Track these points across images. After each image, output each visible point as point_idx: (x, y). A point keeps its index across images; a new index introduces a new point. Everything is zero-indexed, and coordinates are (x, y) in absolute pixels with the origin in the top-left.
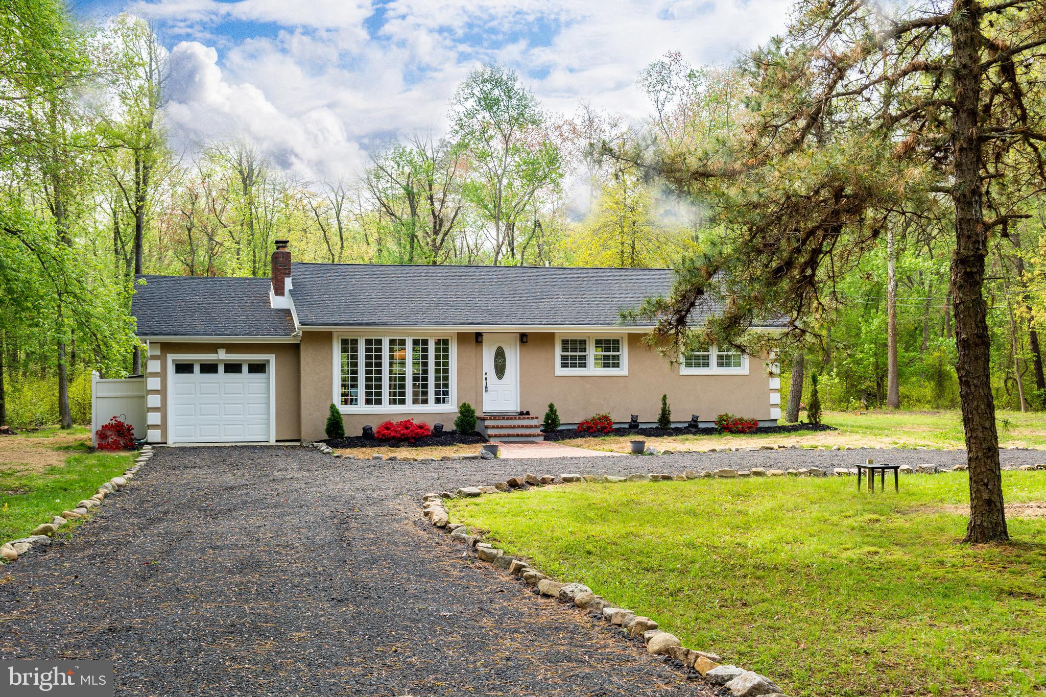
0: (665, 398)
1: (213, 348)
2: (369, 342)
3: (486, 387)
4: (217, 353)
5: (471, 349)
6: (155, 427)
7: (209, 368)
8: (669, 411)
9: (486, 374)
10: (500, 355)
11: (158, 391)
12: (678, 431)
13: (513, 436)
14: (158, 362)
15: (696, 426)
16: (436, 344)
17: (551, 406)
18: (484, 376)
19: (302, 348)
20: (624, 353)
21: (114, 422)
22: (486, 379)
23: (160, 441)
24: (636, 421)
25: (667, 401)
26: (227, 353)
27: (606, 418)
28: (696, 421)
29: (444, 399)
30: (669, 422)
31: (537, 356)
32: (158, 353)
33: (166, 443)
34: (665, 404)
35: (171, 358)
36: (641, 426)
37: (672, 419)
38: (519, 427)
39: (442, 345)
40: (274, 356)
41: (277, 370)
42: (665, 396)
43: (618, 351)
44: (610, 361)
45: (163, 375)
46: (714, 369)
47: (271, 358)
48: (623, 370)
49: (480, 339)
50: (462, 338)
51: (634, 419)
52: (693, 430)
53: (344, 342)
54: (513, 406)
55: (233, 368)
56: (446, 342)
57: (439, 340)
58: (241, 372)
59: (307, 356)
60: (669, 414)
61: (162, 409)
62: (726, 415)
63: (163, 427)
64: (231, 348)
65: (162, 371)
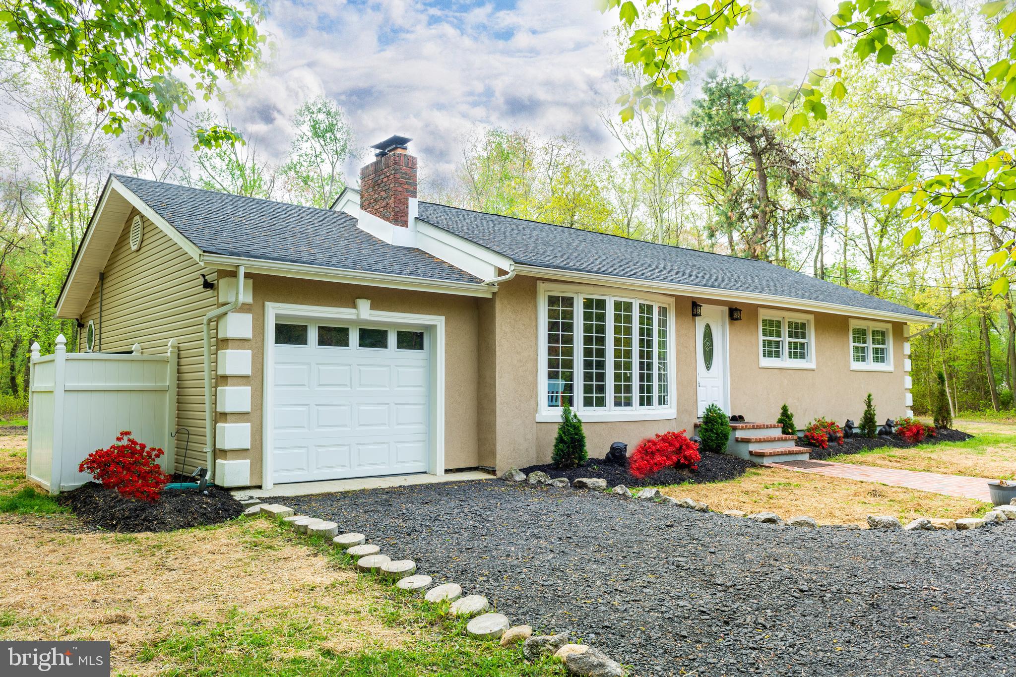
1: (350, 295)
2: (588, 303)
4: (354, 306)
5: (688, 325)
6: (240, 453)
10: (708, 335)
11: (247, 377)
13: (785, 453)
14: (248, 318)
16: (658, 313)
17: (785, 409)
19: (498, 306)
20: (812, 339)
21: (125, 442)
23: (248, 484)
25: (872, 403)
26: (373, 307)
29: (664, 397)
31: (743, 339)
32: (249, 298)
33: (260, 487)
34: (868, 405)
35: (271, 310)
39: (663, 311)
40: (443, 318)
41: (447, 344)
42: (870, 396)
43: (804, 337)
44: (798, 352)
45: (256, 344)
47: (438, 321)
48: (812, 362)
49: (697, 311)
50: (680, 305)
51: (852, 424)
52: (888, 438)
53: (553, 300)
55: (373, 338)
57: (660, 308)
58: (384, 347)
61: (252, 417)
63: (254, 452)
64: (380, 297)
65: (254, 335)
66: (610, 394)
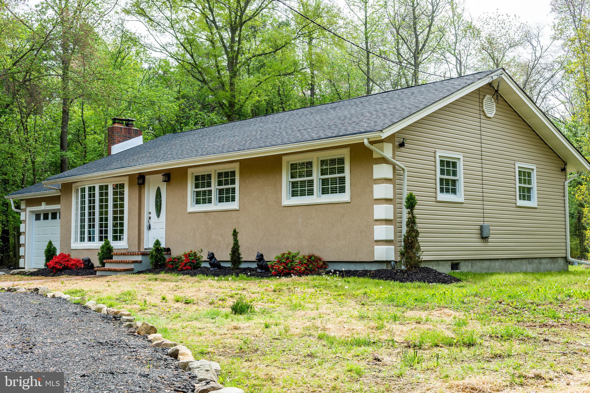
1: (41, 201)
3: (150, 225)
5: (136, 192)
6: (23, 257)
9: (150, 213)
11: (24, 232)
14: (24, 213)
16: (114, 189)
18: (146, 216)
19: (61, 198)
22: (150, 218)
26: (46, 205)
29: (120, 236)
31: (177, 193)
32: (24, 207)
34: (236, 240)
39: (119, 188)
43: (233, 183)
45: (26, 222)
46: (318, 197)
49: (141, 181)
50: (132, 181)
51: (209, 256)
56: (122, 186)
57: (117, 185)
58: (57, 218)
59: (63, 205)
61: (25, 245)
64: (48, 201)
65: (25, 219)
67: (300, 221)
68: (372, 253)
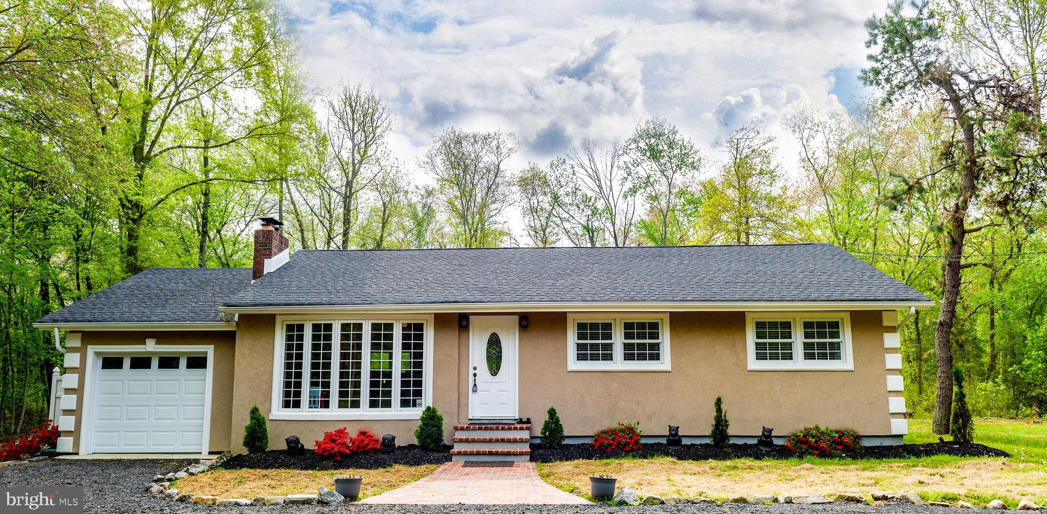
0: (719, 401)
1: (139, 337)
2: (316, 327)
3: (475, 385)
4: (146, 343)
5: (452, 337)
6: (68, 433)
7: (140, 363)
8: (726, 421)
9: (475, 369)
10: (494, 344)
11: (75, 389)
12: (743, 451)
13: (484, 454)
14: (77, 355)
15: (770, 444)
16: (404, 329)
17: (552, 413)
18: (471, 372)
19: (238, 336)
20: (666, 341)
22: (475, 375)
23: (71, 451)
24: (677, 434)
25: (722, 406)
26: (157, 343)
27: (631, 430)
28: (769, 436)
29: (414, 401)
30: (728, 437)
31: (543, 344)
32: (77, 344)
33: (77, 454)
34: (719, 410)
35: (91, 350)
36: (685, 442)
37: (731, 431)
38: (497, 441)
39: (414, 333)
40: (211, 347)
41: (214, 369)
42: (719, 400)
43: (658, 338)
44: (646, 352)
45: (80, 371)
46: (799, 362)
47: (208, 349)
48: (665, 363)
49: (464, 323)
50: (442, 321)
51: (674, 431)
52: (764, 449)
53: (290, 328)
54: (511, 411)
55: (169, 362)
56: (419, 327)
57: (409, 325)
58: (178, 367)
59: (242, 346)
60: (727, 426)
61: (76, 412)
62: (817, 428)
63: (76, 434)
64: (162, 337)
65: (80, 365)
66: (334, 398)
67: (777, 389)
68: (889, 426)
